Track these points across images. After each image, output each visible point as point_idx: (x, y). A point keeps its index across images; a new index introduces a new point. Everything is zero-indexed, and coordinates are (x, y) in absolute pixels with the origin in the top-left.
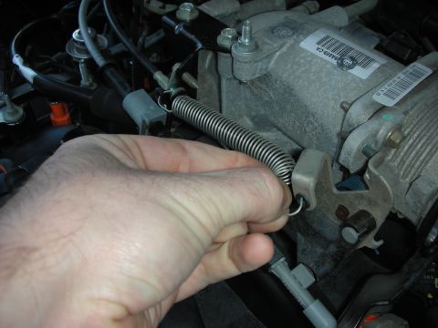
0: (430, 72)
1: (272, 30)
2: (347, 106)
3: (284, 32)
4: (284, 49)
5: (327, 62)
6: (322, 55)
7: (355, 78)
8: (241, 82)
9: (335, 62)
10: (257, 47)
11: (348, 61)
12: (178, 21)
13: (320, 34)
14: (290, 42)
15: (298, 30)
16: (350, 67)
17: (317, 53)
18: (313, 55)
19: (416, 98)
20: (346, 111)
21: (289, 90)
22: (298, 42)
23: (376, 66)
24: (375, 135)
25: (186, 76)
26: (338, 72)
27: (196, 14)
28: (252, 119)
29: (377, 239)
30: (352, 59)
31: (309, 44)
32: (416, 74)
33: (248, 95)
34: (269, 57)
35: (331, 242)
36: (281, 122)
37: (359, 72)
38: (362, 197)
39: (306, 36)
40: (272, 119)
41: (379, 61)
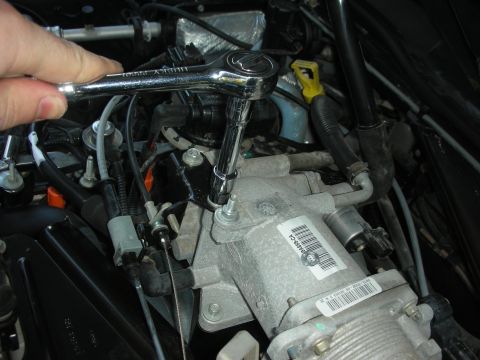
0: (379, 290)
1: (258, 204)
2: (293, 302)
3: (267, 209)
4: (263, 226)
5: (294, 252)
6: (292, 243)
7: (311, 277)
8: (216, 243)
9: (300, 254)
11: (311, 257)
12: (183, 164)
13: (298, 222)
14: (270, 221)
15: (280, 208)
16: (312, 264)
17: (289, 240)
18: (284, 240)
19: (356, 313)
20: (290, 306)
22: (277, 223)
23: (334, 270)
24: (302, 340)
25: (172, 218)
26: (299, 264)
27: (200, 162)
28: (221, 270)
30: (317, 256)
31: (286, 228)
32: (365, 290)
34: (247, 228)
36: (242, 285)
37: (318, 273)
39: (286, 219)
41: (340, 263)
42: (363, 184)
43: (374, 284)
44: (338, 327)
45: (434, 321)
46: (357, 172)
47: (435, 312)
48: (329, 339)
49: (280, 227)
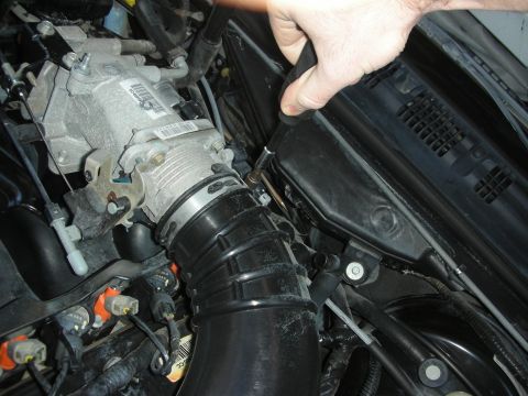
0: (196, 129)
1: (104, 66)
3: (111, 70)
4: (108, 82)
5: (133, 101)
6: (131, 95)
7: (147, 117)
8: (70, 94)
9: (138, 102)
10: (90, 74)
11: (147, 105)
12: (37, 32)
13: (136, 81)
14: (113, 78)
15: (121, 71)
16: (148, 109)
17: (129, 92)
18: (126, 93)
19: (181, 141)
20: (134, 134)
21: (101, 111)
22: (119, 80)
23: (164, 114)
24: (146, 153)
25: (30, 75)
26: (138, 109)
27: (52, 33)
28: (67, 126)
29: (129, 220)
30: (151, 104)
31: (126, 85)
32: (186, 127)
33: (71, 106)
34: (95, 83)
35: (99, 215)
36: (88, 132)
37: (152, 114)
38: (126, 187)
39: (126, 79)
40: (83, 128)
41: (168, 112)
42: (180, 65)
43: (193, 125)
44: (171, 148)
45: (234, 161)
46: (176, 56)
47: (235, 155)
48: (163, 154)
49: (121, 83)
